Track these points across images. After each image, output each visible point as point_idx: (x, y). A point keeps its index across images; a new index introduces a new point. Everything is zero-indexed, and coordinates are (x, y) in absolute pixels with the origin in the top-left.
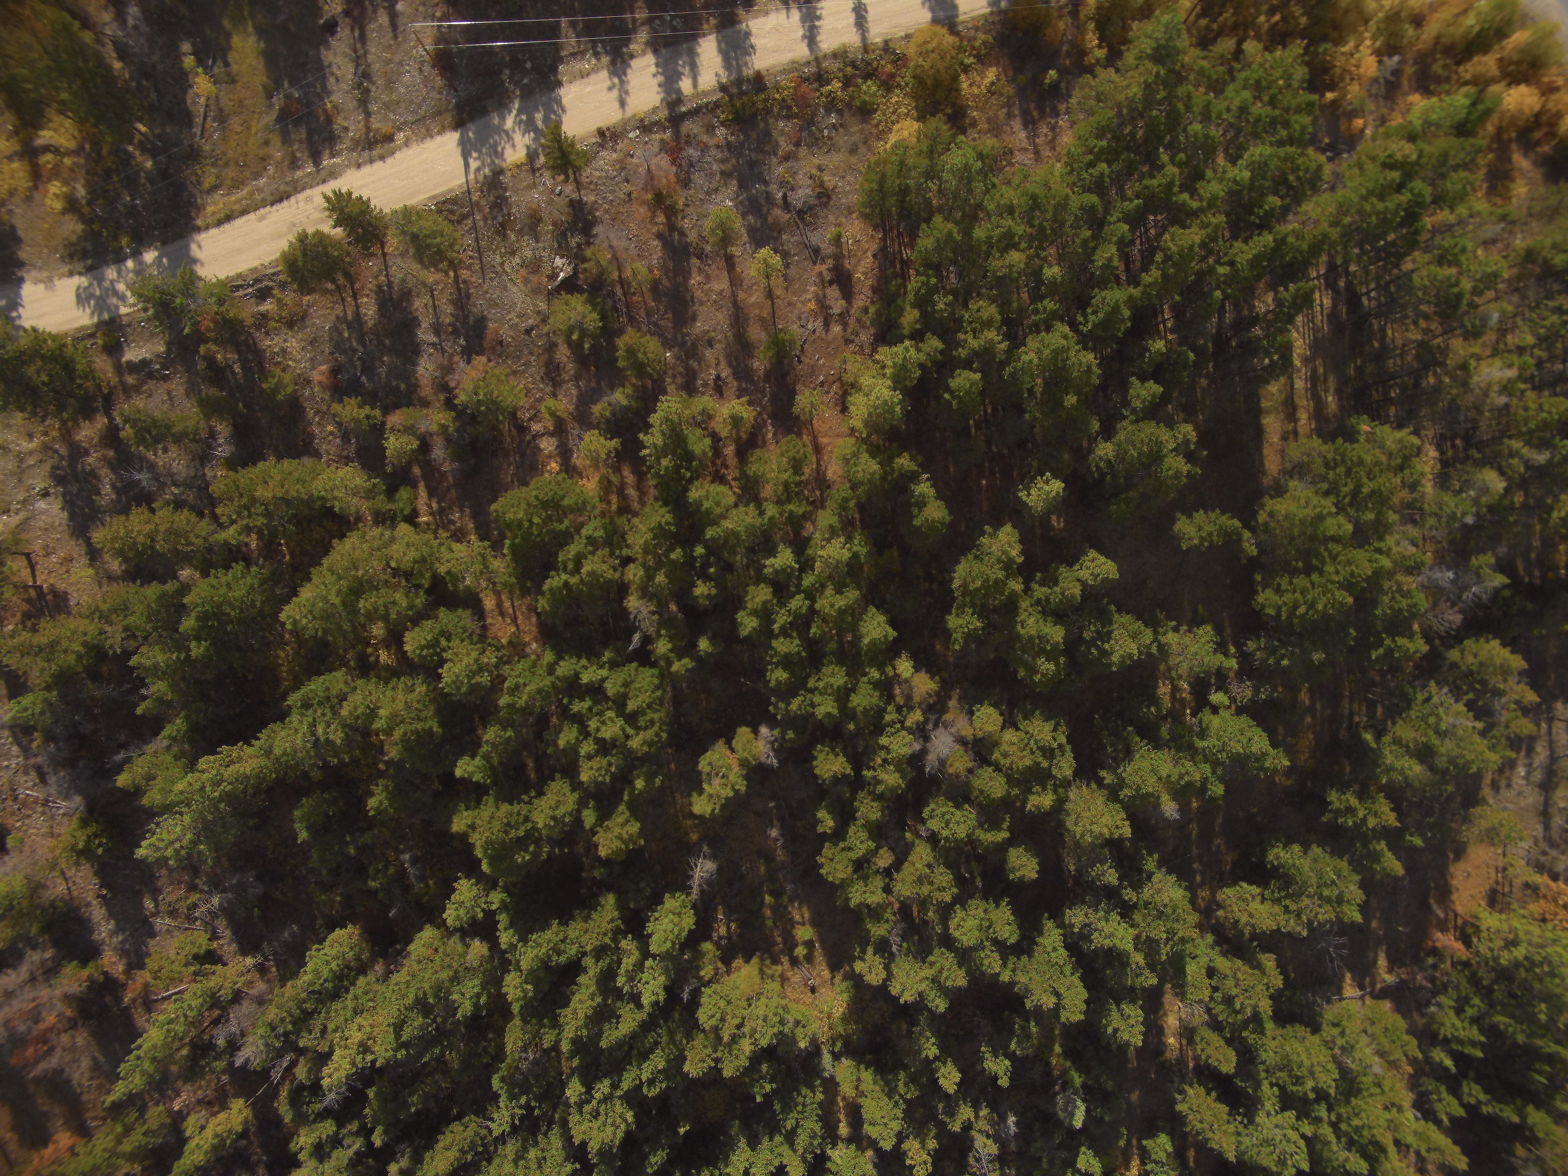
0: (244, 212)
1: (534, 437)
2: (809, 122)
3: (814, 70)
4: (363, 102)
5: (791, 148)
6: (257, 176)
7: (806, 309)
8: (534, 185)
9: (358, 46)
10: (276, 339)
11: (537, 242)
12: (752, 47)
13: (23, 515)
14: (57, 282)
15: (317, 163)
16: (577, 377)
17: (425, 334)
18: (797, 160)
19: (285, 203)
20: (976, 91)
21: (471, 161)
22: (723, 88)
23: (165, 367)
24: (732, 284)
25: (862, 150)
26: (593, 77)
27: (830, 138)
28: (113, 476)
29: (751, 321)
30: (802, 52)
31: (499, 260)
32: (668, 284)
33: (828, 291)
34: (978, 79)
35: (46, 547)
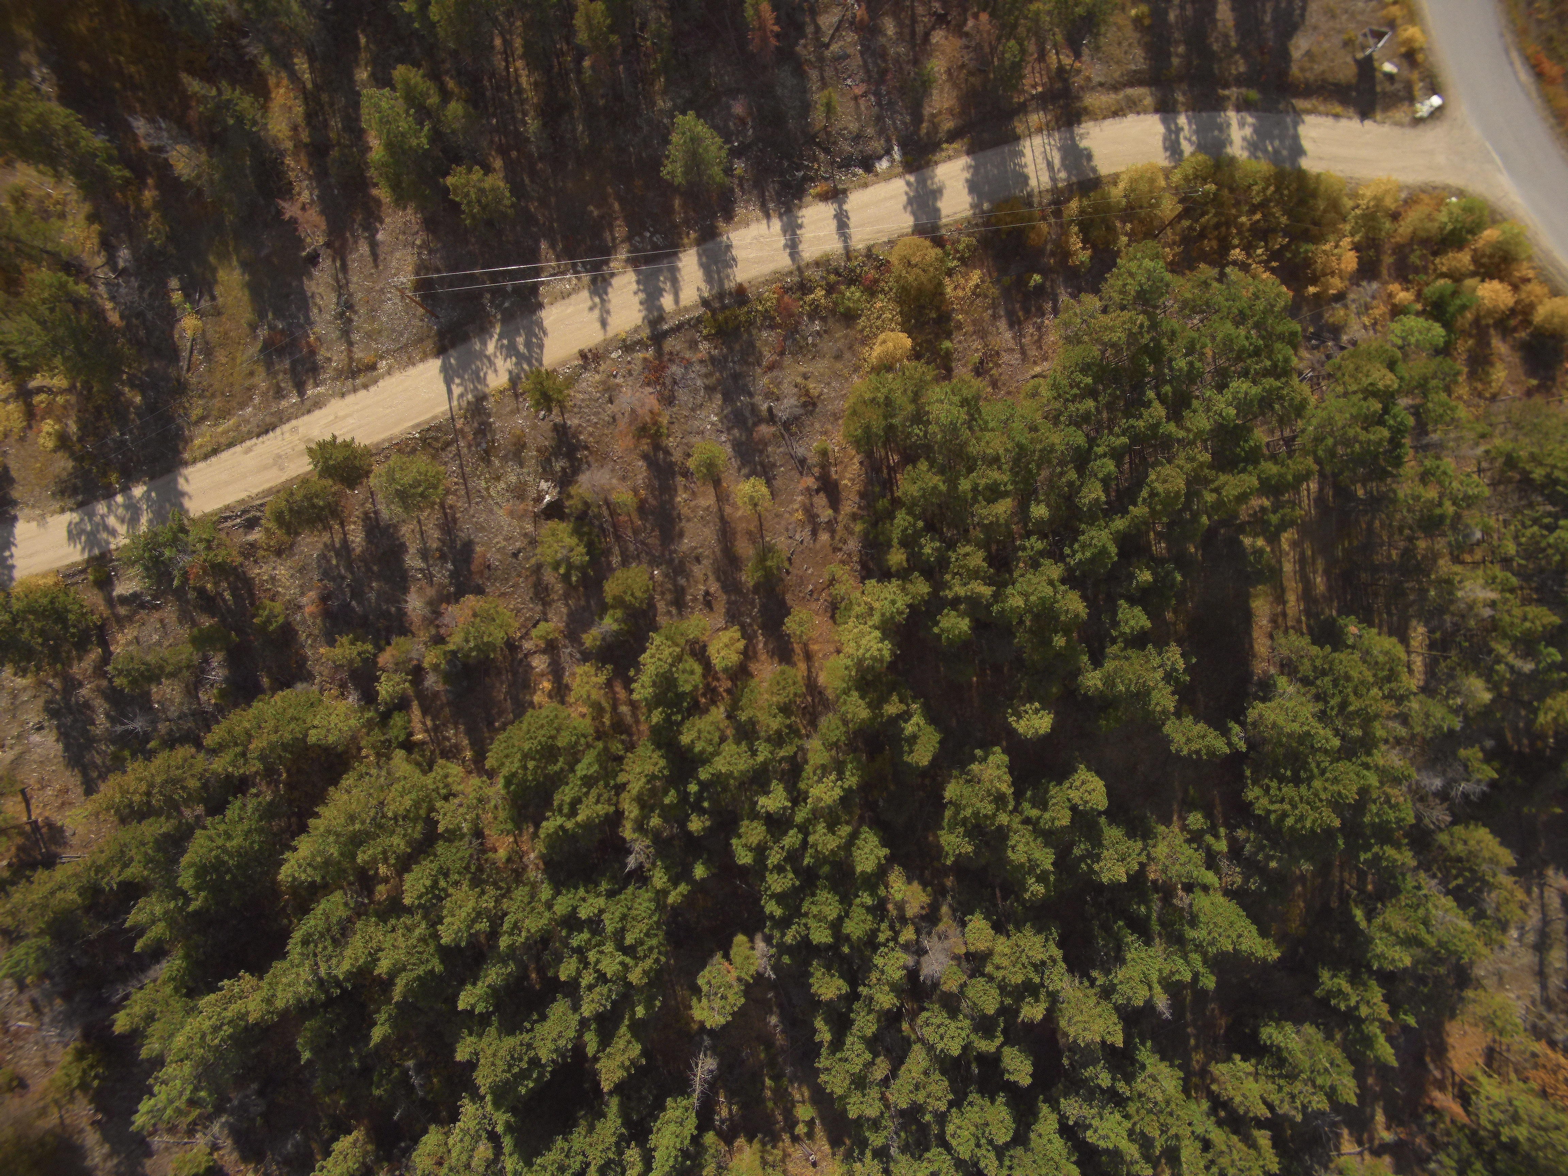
0: (231, 445)
1: (526, 656)
2: (792, 331)
3: (796, 279)
4: (346, 334)
5: (776, 357)
6: (242, 406)
7: (793, 519)
8: (518, 410)
9: (340, 276)
10: (265, 568)
11: (522, 467)
12: (734, 260)
13: (17, 750)
14: (49, 519)
15: (301, 393)
16: (566, 596)
17: (412, 561)
18: (782, 368)
19: (271, 434)
20: (960, 293)
21: (454, 387)
22: (705, 303)
23: (155, 597)
24: (719, 499)
25: (847, 355)
26: (574, 297)
27: (814, 345)
28: (107, 706)
29: (739, 536)
30: (784, 261)
31: (483, 484)
32: (654, 503)
33: (816, 499)
34: (962, 281)
35: (41, 780)
